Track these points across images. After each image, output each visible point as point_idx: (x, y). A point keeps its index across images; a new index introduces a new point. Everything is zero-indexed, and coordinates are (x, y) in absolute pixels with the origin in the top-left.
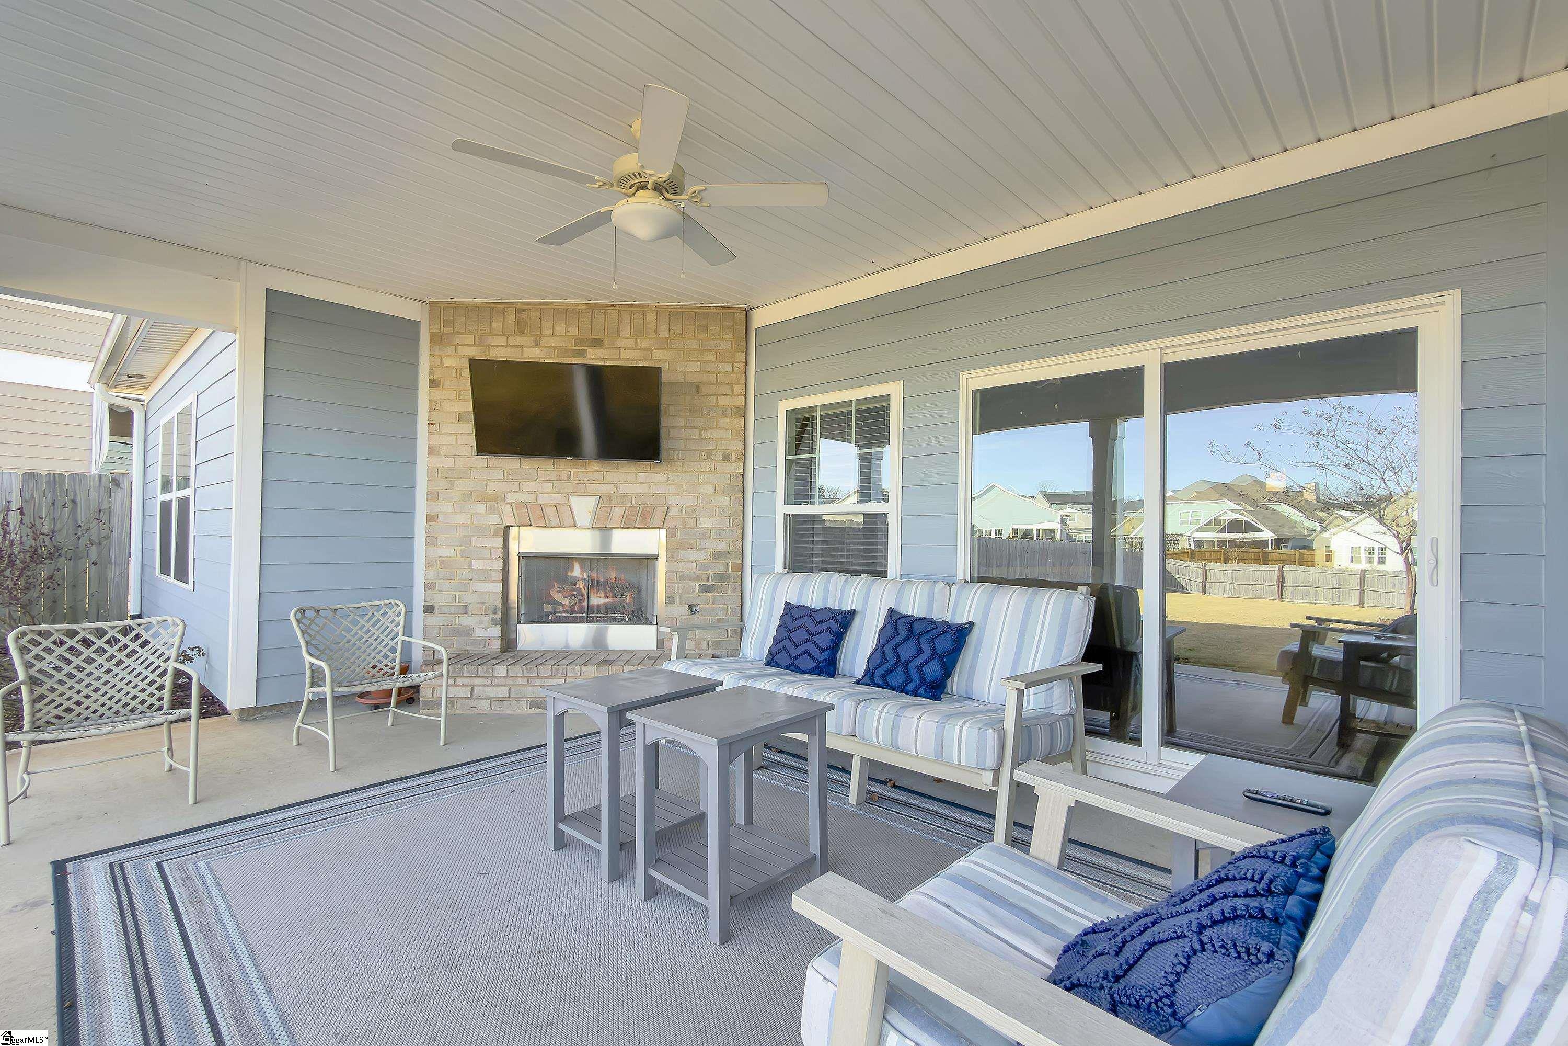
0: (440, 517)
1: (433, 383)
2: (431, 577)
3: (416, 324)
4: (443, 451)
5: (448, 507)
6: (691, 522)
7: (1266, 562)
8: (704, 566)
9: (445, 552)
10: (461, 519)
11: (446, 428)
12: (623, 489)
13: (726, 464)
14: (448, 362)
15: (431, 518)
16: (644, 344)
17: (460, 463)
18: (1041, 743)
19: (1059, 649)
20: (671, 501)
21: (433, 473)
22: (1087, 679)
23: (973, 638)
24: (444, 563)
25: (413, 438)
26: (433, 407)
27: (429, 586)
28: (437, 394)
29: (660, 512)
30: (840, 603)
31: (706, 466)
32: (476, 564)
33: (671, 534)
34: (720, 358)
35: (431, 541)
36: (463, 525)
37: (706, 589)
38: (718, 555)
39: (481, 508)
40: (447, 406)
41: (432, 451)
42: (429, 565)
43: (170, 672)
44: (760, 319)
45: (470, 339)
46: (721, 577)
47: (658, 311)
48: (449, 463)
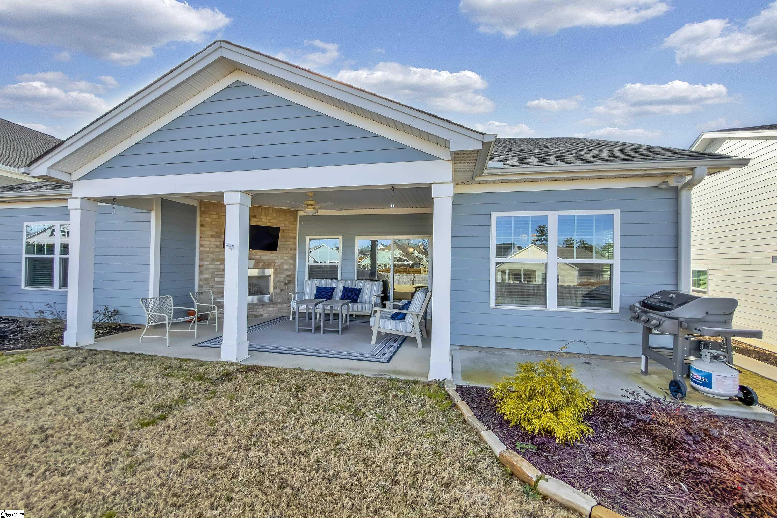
0: (205, 266)
1: (202, 225)
2: (201, 283)
3: (196, 207)
4: (205, 246)
5: (207, 263)
6: (281, 267)
7: (409, 272)
8: (285, 278)
9: (206, 276)
10: (212, 266)
11: (206, 239)
12: (262, 258)
13: (291, 251)
14: (207, 219)
15: (201, 266)
16: (268, 218)
17: (211, 249)
18: (377, 305)
19: (378, 291)
20: (276, 261)
21: (201, 253)
22: (382, 297)
23: (362, 291)
24: (206, 279)
25: (194, 242)
26: (201, 232)
27: (200, 287)
28: (203, 229)
29: (273, 265)
30: (331, 285)
31: (286, 252)
32: (216, 279)
33: (275, 270)
34: (290, 223)
35: (201, 273)
36: (212, 268)
37: (285, 285)
38: (289, 275)
39: (218, 263)
40: (207, 232)
41: (201, 246)
42: (200, 280)
43: (172, 309)
44: (301, 213)
45: (214, 213)
46: (289, 281)
47: (273, 209)
48: (208, 249)
